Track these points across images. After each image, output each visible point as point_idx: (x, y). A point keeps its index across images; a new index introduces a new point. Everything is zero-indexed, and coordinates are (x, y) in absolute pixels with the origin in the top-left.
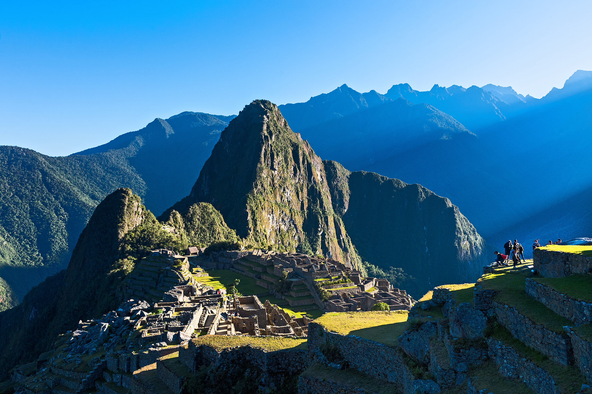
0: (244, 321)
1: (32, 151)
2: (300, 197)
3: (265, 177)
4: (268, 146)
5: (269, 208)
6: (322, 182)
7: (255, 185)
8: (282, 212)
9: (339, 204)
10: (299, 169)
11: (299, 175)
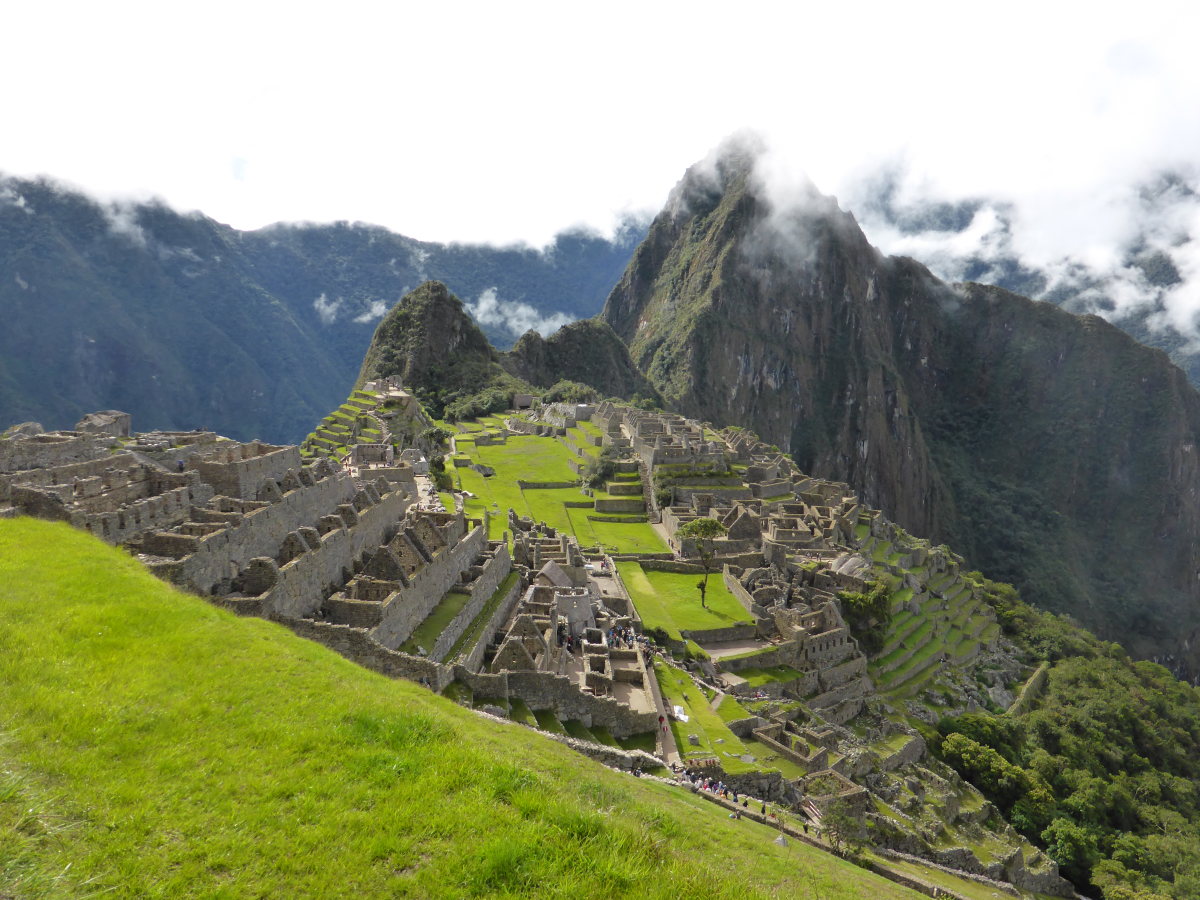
2: (813, 326)
5: (741, 341)
6: (876, 301)
7: (715, 295)
8: (771, 352)
9: (909, 347)
10: (818, 268)
11: (817, 280)
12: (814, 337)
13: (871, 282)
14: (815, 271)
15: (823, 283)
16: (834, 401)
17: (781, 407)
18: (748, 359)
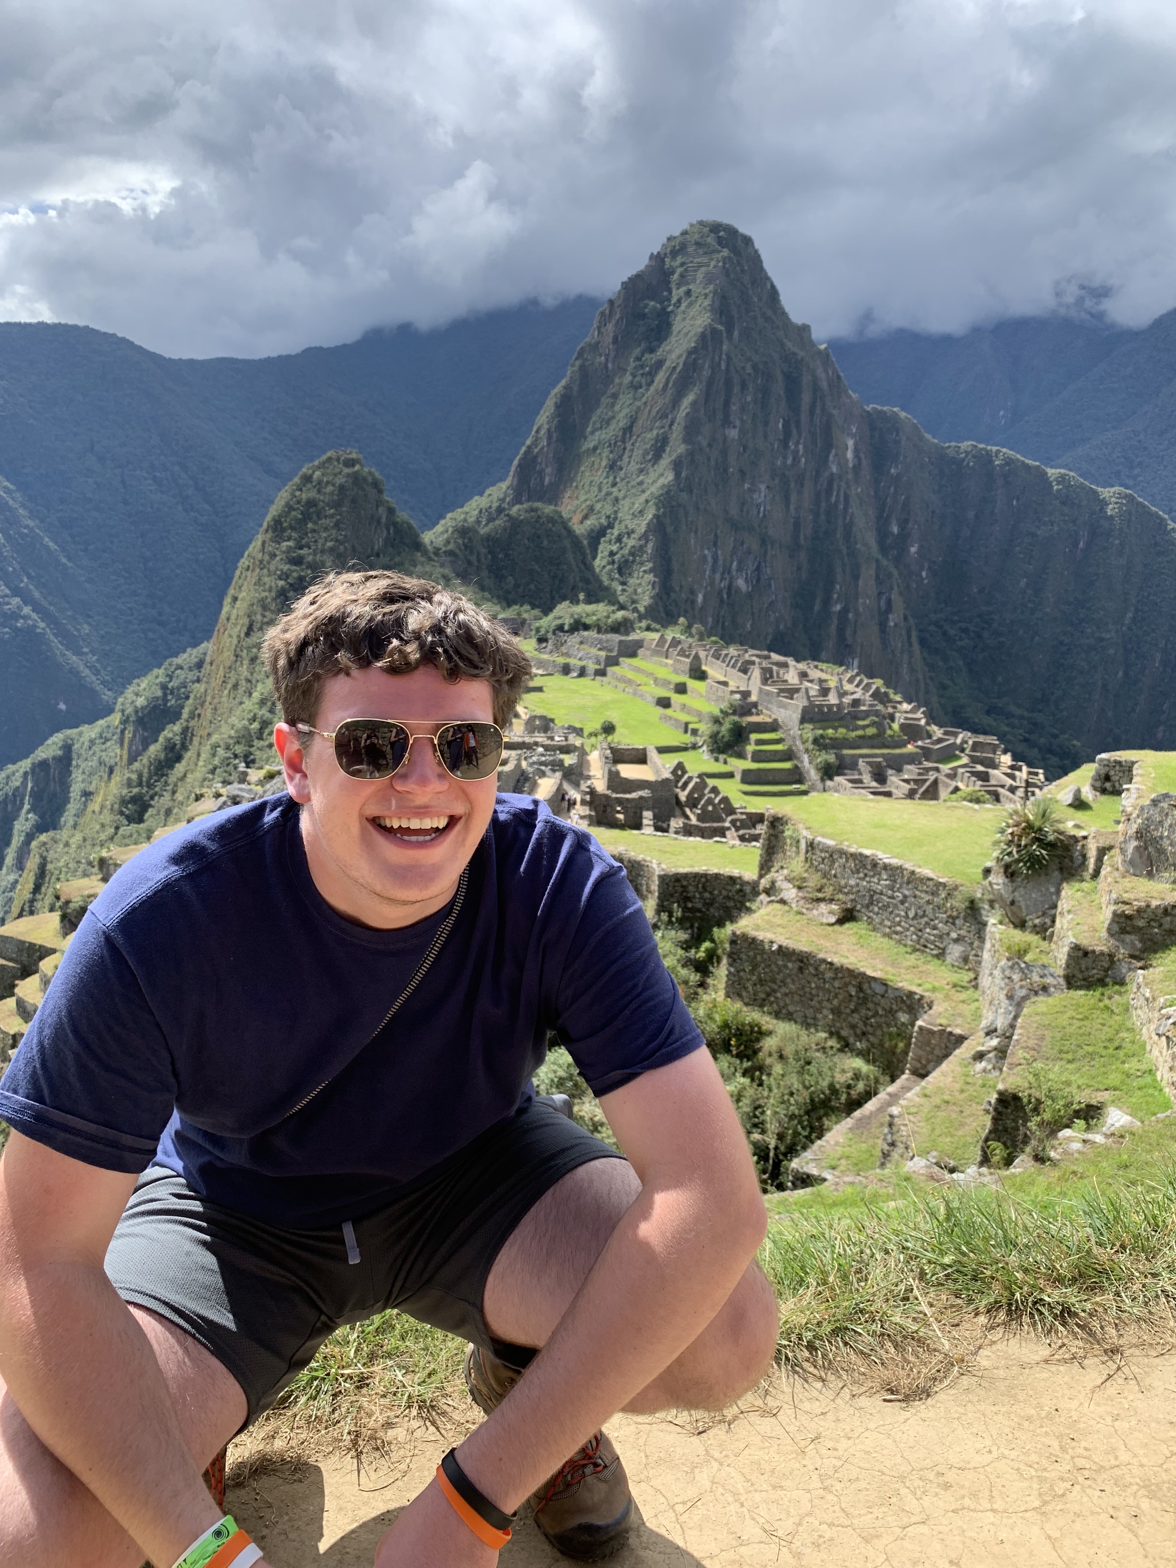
0: (620, 801)
1: (124, 340)
2: (792, 507)
3: (704, 443)
4: (720, 359)
5: (708, 529)
6: (857, 468)
7: (677, 466)
8: (742, 543)
9: (895, 529)
10: (798, 427)
11: (797, 444)
12: (792, 520)
13: (851, 443)
14: (794, 431)
15: (804, 447)
16: (817, 608)
17: (753, 614)
18: (716, 553)
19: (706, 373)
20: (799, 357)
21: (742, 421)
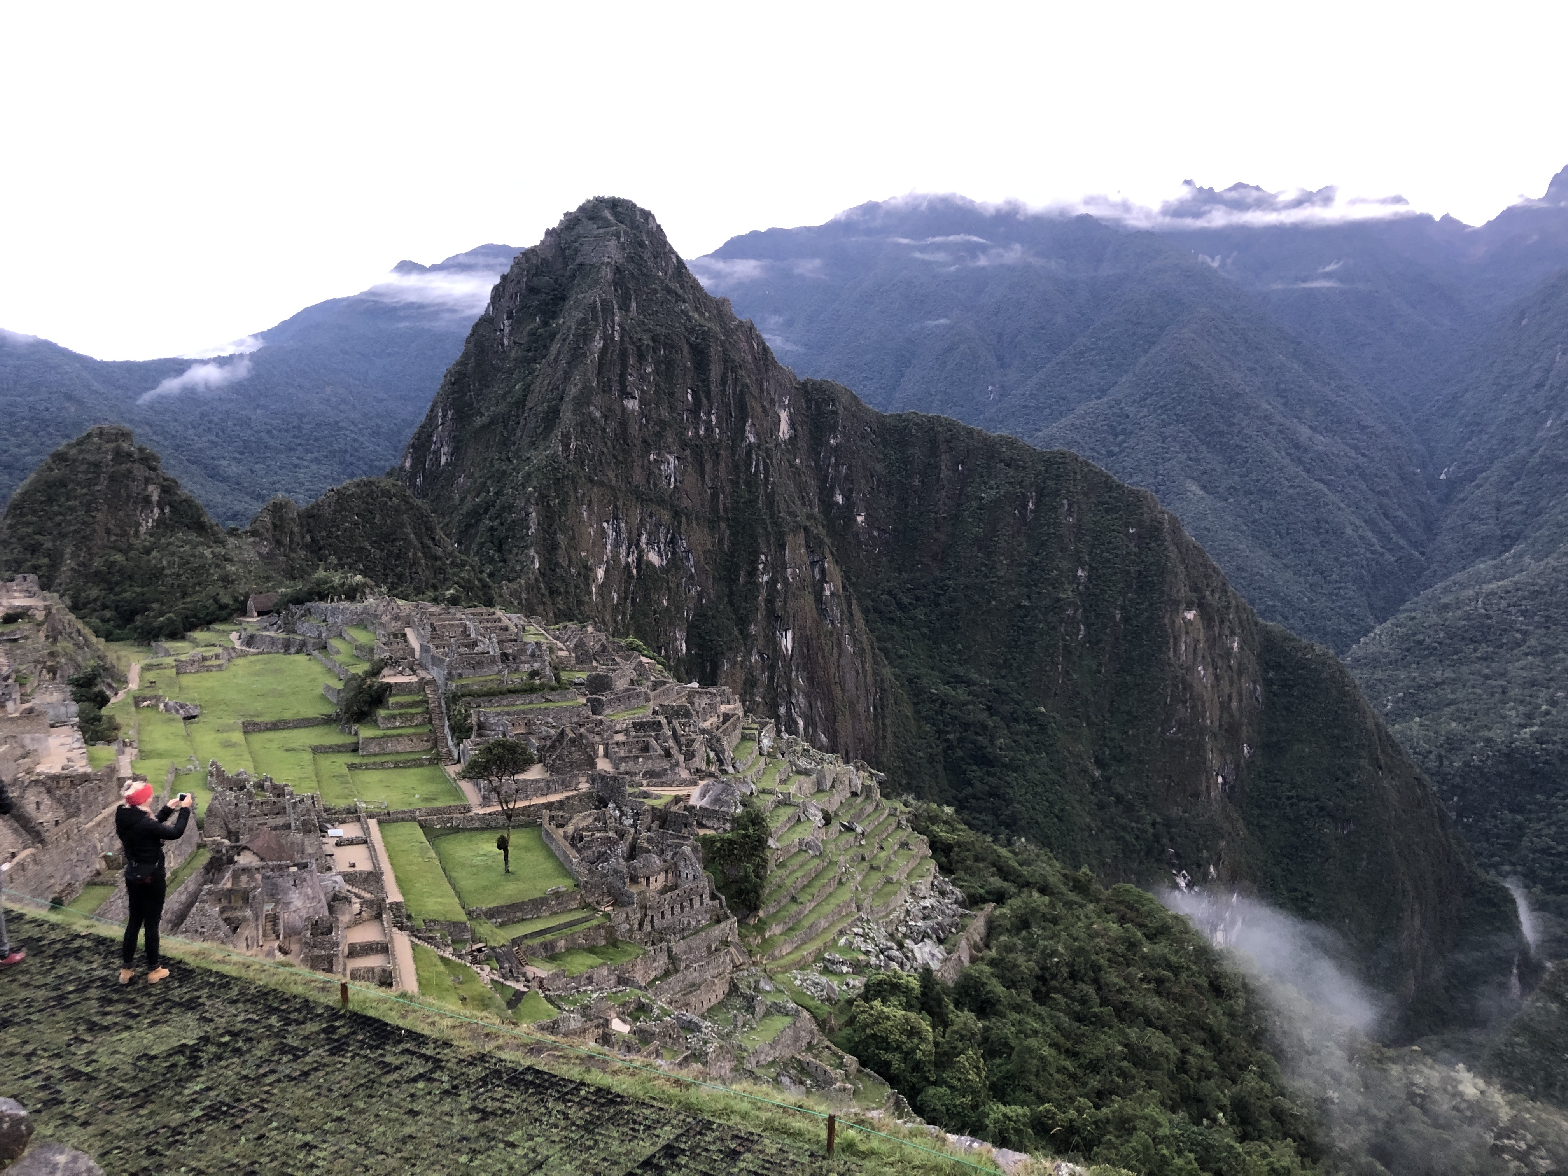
2: (707, 477)
3: (598, 414)
4: (613, 328)
5: (606, 501)
6: (794, 440)
7: (564, 437)
8: (651, 516)
9: (840, 499)
10: (708, 397)
11: (709, 414)
12: (709, 491)
13: (784, 415)
14: (705, 401)
15: (717, 418)
16: (742, 580)
17: (669, 589)
18: (618, 525)
19: (598, 344)
20: (706, 329)
21: (643, 391)
